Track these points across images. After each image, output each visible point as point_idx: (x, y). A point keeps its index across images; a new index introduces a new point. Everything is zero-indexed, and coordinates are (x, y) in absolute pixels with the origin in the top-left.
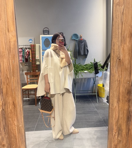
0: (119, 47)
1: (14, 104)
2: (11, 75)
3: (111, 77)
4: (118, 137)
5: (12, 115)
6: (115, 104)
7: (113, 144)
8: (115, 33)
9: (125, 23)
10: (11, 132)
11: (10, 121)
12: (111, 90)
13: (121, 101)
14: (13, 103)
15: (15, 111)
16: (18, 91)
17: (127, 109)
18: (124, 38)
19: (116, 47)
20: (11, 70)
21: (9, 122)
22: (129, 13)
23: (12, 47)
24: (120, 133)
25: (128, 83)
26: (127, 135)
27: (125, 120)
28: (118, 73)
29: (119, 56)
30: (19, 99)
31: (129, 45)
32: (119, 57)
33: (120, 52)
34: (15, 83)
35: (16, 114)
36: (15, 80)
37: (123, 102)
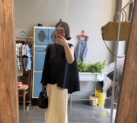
1: (7, 91)
2: (5, 57)
5: (5, 103)
11: (2, 110)
12: (123, 83)
13: (134, 96)
14: (7, 89)
15: (8, 99)
20: (4, 51)
23: (7, 21)
30: (14, 85)
34: (9, 66)
35: (9, 102)
36: (10, 63)
37: (135, 97)
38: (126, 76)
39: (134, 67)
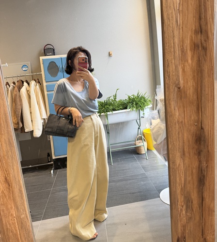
0: (176, 67)
1: (7, 181)
3: (168, 117)
4: (186, 212)
5: (5, 200)
6: (178, 161)
7: (179, 225)
8: (168, 44)
9: (184, 27)
10: (7, 229)
11: (3, 211)
12: (169, 140)
13: (187, 154)
14: (6, 179)
15: (10, 192)
16: (12, 157)
17: (197, 166)
18: (183, 51)
19: (172, 68)
21: (2, 213)
22: (188, 10)
24: (189, 206)
25: (196, 125)
26: (200, 207)
27: (196, 183)
28: (179, 111)
29: (177, 82)
30: (16, 171)
31: (192, 63)
32: (179, 84)
33: (178, 76)
34: (4, 145)
35: (12, 197)
36: (5, 139)
37: (189, 155)
38: (170, 130)
39: (179, 115)
